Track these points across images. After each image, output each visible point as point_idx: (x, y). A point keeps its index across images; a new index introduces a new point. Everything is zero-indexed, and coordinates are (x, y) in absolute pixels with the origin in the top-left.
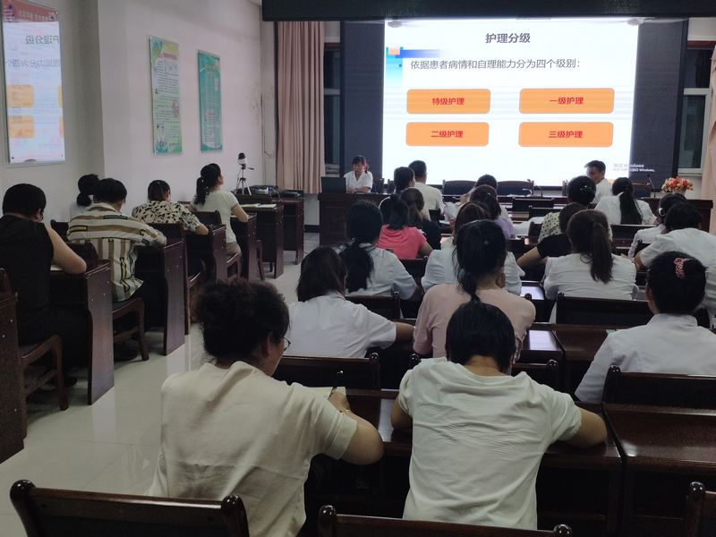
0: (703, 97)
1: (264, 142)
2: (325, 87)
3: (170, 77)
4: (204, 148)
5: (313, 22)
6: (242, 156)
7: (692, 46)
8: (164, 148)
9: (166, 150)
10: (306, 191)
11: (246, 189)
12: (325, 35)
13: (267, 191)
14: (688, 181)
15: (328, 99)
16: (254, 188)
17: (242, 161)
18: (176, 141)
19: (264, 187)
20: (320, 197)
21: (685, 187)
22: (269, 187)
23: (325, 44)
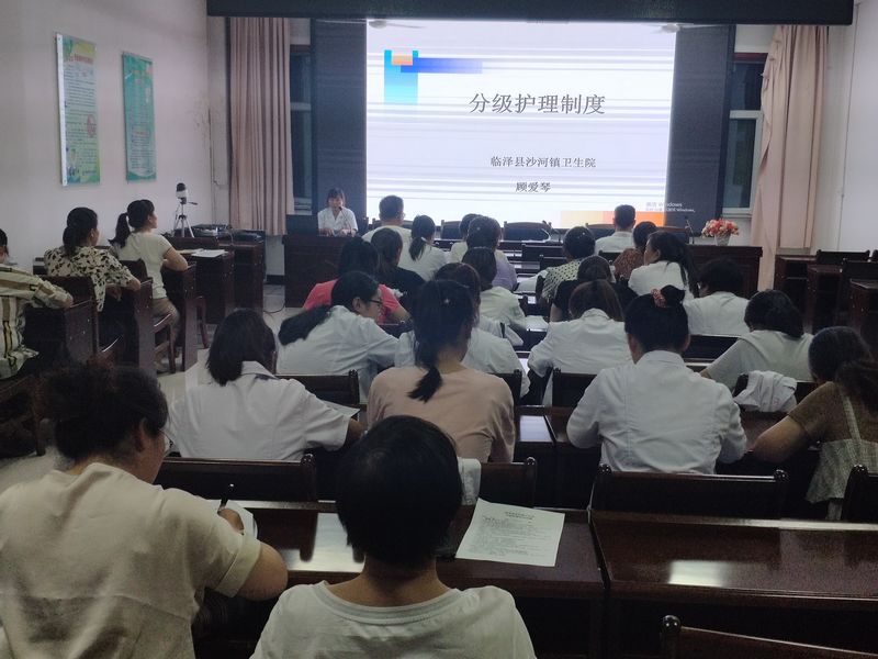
0: (753, 122)
1: (213, 169)
2: (291, 100)
3: (83, 85)
4: (130, 177)
5: (275, 19)
6: (181, 187)
7: (740, 59)
8: (75, 177)
9: (78, 180)
10: (268, 232)
11: (187, 230)
12: (292, 35)
13: (215, 232)
14: (734, 224)
15: (296, 115)
16: (198, 229)
17: (181, 194)
18: (92, 167)
19: (210, 227)
20: (285, 240)
21: (729, 231)
22: (219, 226)
23: (292, 46)
